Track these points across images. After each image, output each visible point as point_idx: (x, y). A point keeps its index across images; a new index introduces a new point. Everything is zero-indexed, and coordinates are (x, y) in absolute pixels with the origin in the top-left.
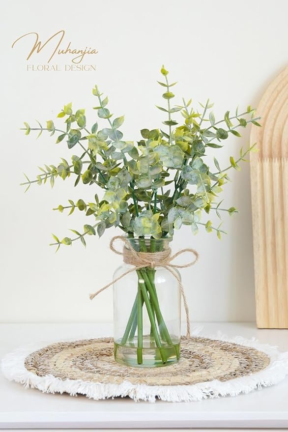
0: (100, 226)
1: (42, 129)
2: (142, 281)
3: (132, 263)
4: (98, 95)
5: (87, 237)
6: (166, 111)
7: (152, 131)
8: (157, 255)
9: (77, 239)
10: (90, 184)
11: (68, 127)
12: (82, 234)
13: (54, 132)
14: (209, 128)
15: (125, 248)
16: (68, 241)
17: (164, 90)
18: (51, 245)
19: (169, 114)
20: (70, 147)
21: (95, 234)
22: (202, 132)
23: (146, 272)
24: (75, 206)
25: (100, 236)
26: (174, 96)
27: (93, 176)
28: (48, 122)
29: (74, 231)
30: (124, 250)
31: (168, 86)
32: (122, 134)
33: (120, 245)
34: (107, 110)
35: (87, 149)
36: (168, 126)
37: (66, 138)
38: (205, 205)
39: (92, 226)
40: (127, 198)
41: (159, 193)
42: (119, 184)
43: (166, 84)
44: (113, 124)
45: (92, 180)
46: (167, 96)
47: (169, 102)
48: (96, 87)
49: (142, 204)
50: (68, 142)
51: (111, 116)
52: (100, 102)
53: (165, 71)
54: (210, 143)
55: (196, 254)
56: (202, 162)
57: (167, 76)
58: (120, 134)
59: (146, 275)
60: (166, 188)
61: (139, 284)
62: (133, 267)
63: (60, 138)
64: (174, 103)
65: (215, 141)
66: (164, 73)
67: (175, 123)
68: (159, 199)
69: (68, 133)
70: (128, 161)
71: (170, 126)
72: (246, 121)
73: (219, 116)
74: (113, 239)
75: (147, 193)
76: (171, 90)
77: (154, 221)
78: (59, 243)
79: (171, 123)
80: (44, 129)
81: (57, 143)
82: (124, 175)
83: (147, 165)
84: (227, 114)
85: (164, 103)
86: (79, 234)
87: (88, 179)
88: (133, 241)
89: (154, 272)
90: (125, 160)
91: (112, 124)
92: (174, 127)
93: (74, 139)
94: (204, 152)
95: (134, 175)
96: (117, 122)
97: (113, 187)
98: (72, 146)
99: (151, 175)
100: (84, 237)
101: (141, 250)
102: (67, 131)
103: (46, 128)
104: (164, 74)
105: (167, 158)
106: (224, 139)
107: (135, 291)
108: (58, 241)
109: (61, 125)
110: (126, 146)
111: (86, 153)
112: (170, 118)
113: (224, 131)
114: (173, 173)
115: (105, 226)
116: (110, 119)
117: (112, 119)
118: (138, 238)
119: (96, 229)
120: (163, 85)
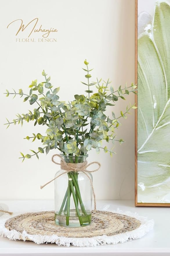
0: (47, 148)
1: (16, 94)
2: (71, 179)
3: (65, 169)
4: (44, 75)
5: (40, 154)
6: (86, 85)
7: (80, 96)
8: (79, 165)
9: (34, 155)
10: (43, 125)
11: (31, 93)
12: (36, 152)
13: (22, 95)
14: (110, 95)
15: (62, 161)
16: (29, 156)
17: (86, 73)
18: (20, 158)
19: (89, 86)
20: (31, 104)
21: (43, 152)
22: (105, 97)
23: (73, 175)
24: (36, 137)
25: (47, 154)
26: (91, 77)
27: (45, 120)
28: (19, 90)
29: (32, 151)
31: (88, 71)
32: (59, 97)
33: (58, 160)
34: (50, 84)
35: (41, 106)
36: (88, 93)
37: (30, 99)
38: (106, 137)
39: (43, 148)
40: (62, 133)
41: (81, 130)
42: (56, 125)
43: (87, 70)
45: (44, 123)
46: (88, 77)
47: (88, 80)
48: (43, 71)
49: (72, 136)
50: (30, 101)
51: (51, 87)
52: (46, 79)
53: (87, 63)
54: (108, 103)
55: (99, 165)
56: (103, 113)
57: (88, 65)
58: (57, 97)
59: (73, 176)
60: (85, 128)
61: (69, 181)
62: (65, 171)
63: (26, 99)
64: (91, 80)
65: (111, 102)
66: (86, 63)
67: (91, 92)
68: (81, 133)
69: (31, 96)
70: (62, 112)
71: (89, 93)
72: (129, 91)
73: (116, 89)
74: (53, 156)
75: (74, 130)
76: (90, 73)
77: (73, 146)
78: (24, 157)
79: (89, 92)
80: (17, 94)
81: (24, 101)
82: (60, 120)
83: (70, 114)
84: (120, 88)
85: (86, 80)
86: (35, 152)
87: (42, 122)
88: (66, 157)
89: (77, 174)
90: (60, 112)
91: (53, 92)
92: (91, 94)
93: (33, 100)
94: (105, 108)
95: (66, 120)
96: (56, 90)
97: (52, 126)
98: (32, 104)
99: (73, 120)
100: (38, 154)
101: (70, 162)
102: (30, 95)
103: (19, 93)
104: (86, 64)
105: (80, 111)
106: (116, 101)
107: (67, 186)
108: (23, 156)
109: (27, 92)
110: (60, 104)
111: (40, 108)
112: (89, 89)
113: (116, 96)
114: (89, 120)
115: (50, 148)
116: (51, 88)
117: (53, 89)
118: (68, 155)
119: (45, 150)
120: (86, 70)
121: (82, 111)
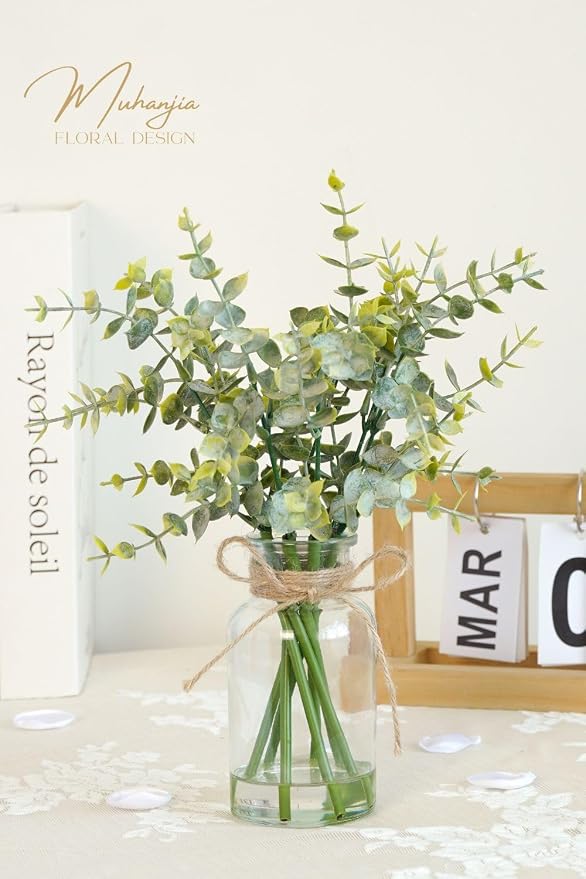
0: (198, 515)
1: (73, 309)
2: (290, 635)
3: (268, 596)
4: (188, 227)
5: (168, 540)
6: (340, 265)
7: (314, 310)
8: (322, 575)
9: (148, 544)
10: (177, 429)
11: (129, 305)
12: (157, 533)
13: (98, 315)
14: (434, 300)
15: (255, 563)
16: (128, 550)
17: (337, 221)
18: (92, 559)
19: (349, 273)
20: (133, 345)
21: (185, 533)
22: (418, 308)
23: (299, 616)
24: (147, 476)
25: (198, 538)
26: (356, 233)
27: (185, 408)
28: (86, 294)
29: (137, 527)
30: (251, 567)
31: (343, 214)
32: (244, 313)
33: (240, 559)
34: (209, 262)
35: (170, 351)
36: (347, 298)
37: (126, 326)
38: (426, 463)
39: (181, 516)
40: (256, 453)
41: (326, 439)
42: (236, 419)
43: (340, 209)
44: (224, 291)
45: (183, 417)
46: (343, 234)
47: (346, 247)
48: (185, 211)
49: (292, 465)
50: (127, 334)
51: (217, 273)
52: (194, 245)
53: (338, 182)
54: (436, 327)
56: (418, 368)
57: (342, 191)
58: (239, 314)
59: (298, 619)
60: (341, 431)
61: (285, 643)
62: (272, 604)
63: (113, 328)
64: (357, 248)
65: (446, 324)
66: (335, 185)
67: (361, 291)
68: (329, 452)
69: (131, 315)
70: (258, 372)
71: (351, 297)
72: (513, 278)
73: (456, 274)
74: (224, 544)
75: (300, 442)
76: (352, 222)
77: (310, 498)
78: (108, 554)
79: (352, 291)
80: (77, 309)
81: (106, 338)
82: (249, 402)
83: (295, 376)
84: (473, 267)
85: (336, 248)
86: (150, 533)
87: (175, 414)
88: (271, 547)
89: (316, 612)
90: (250, 370)
91: (221, 292)
92: (359, 299)
93: (142, 329)
94: (423, 348)
95: (271, 400)
96: (233, 287)
97: (222, 426)
98: (139, 344)
99: (306, 399)
100: (162, 540)
101: (287, 567)
102: (128, 313)
103: (83, 306)
104: (335, 187)
105: (338, 357)
106: (464, 318)
108: (106, 551)
109: (115, 302)
110: (251, 338)
111: (169, 358)
112: (349, 281)
113: (464, 300)
114: (357, 398)
115: (208, 516)
116: (216, 279)
117: (221, 281)
118: (281, 540)
119: (189, 522)
120: (333, 210)
121: (346, 361)
